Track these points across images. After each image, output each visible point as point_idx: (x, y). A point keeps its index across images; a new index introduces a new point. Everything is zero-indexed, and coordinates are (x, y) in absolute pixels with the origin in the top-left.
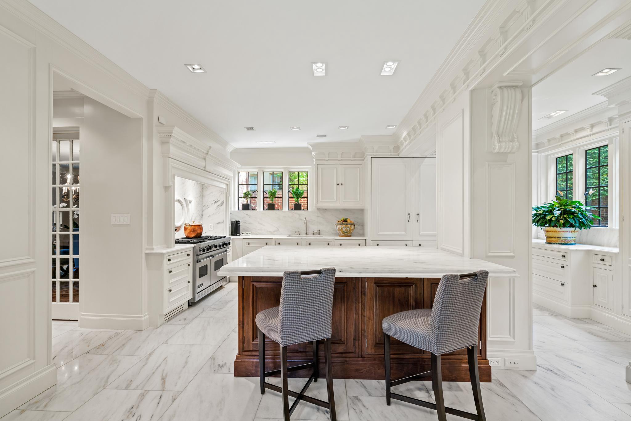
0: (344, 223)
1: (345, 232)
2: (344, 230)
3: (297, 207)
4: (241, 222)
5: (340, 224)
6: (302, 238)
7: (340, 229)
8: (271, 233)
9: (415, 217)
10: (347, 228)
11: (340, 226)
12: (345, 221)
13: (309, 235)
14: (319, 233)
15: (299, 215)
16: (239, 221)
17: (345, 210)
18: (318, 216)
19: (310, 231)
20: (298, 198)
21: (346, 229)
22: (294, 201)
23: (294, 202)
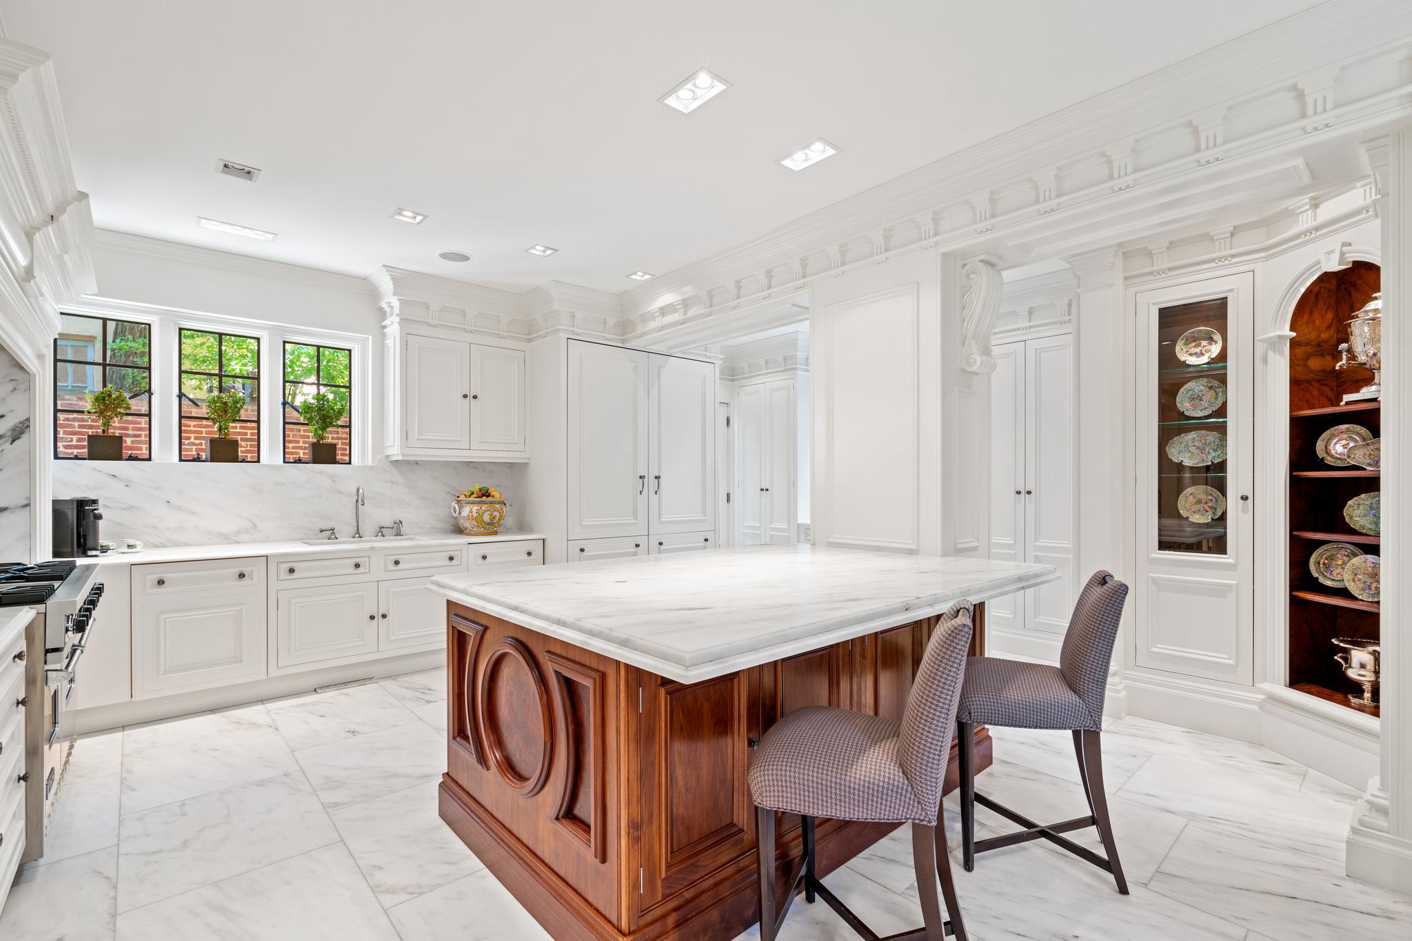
0: (484, 498)
1: (488, 524)
2: (486, 518)
3: (324, 454)
4: (100, 502)
5: (473, 503)
6: (372, 548)
7: (475, 515)
8: (227, 539)
9: (654, 482)
10: (494, 514)
11: (475, 508)
12: (485, 493)
13: (365, 537)
14: (397, 529)
15: (333, 478)
16: (95, 502)
17: (468, 464)
18: (392, 482)
19: (368, 527)
20: (323, 429)
21: (492, 514)
22: (306, 436)
23: (311, 434)
